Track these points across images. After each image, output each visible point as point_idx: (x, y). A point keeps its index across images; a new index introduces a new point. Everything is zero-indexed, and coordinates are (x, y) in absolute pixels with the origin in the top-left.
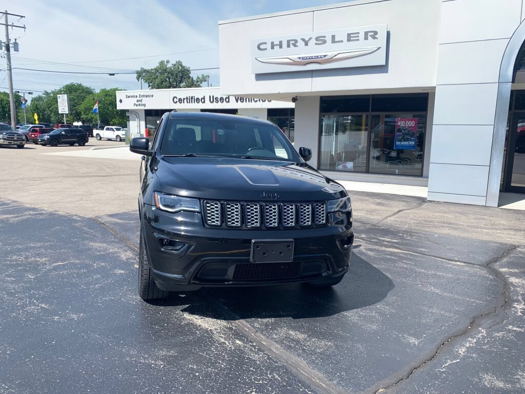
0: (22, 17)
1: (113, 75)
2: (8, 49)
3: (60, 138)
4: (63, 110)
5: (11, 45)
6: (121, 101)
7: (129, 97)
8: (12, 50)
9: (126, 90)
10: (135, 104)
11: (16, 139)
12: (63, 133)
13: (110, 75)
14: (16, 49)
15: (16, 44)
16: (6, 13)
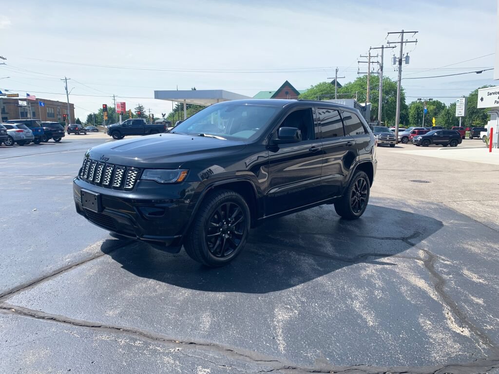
0: (416, 32)
1: (481, 72)
2: (400, 64)
3: (432, 139)
4: (460, 113)
5: (403, 59)
6: (482, 99)
7: (491, 94)
8: (403, 63)
9: (494, 86)
10: (496, 102)
11: (388, 139)
12: (436, 134)
13: (478, 73)
14: (407, 62)
15: (407, 57)
16: (403, 32)
